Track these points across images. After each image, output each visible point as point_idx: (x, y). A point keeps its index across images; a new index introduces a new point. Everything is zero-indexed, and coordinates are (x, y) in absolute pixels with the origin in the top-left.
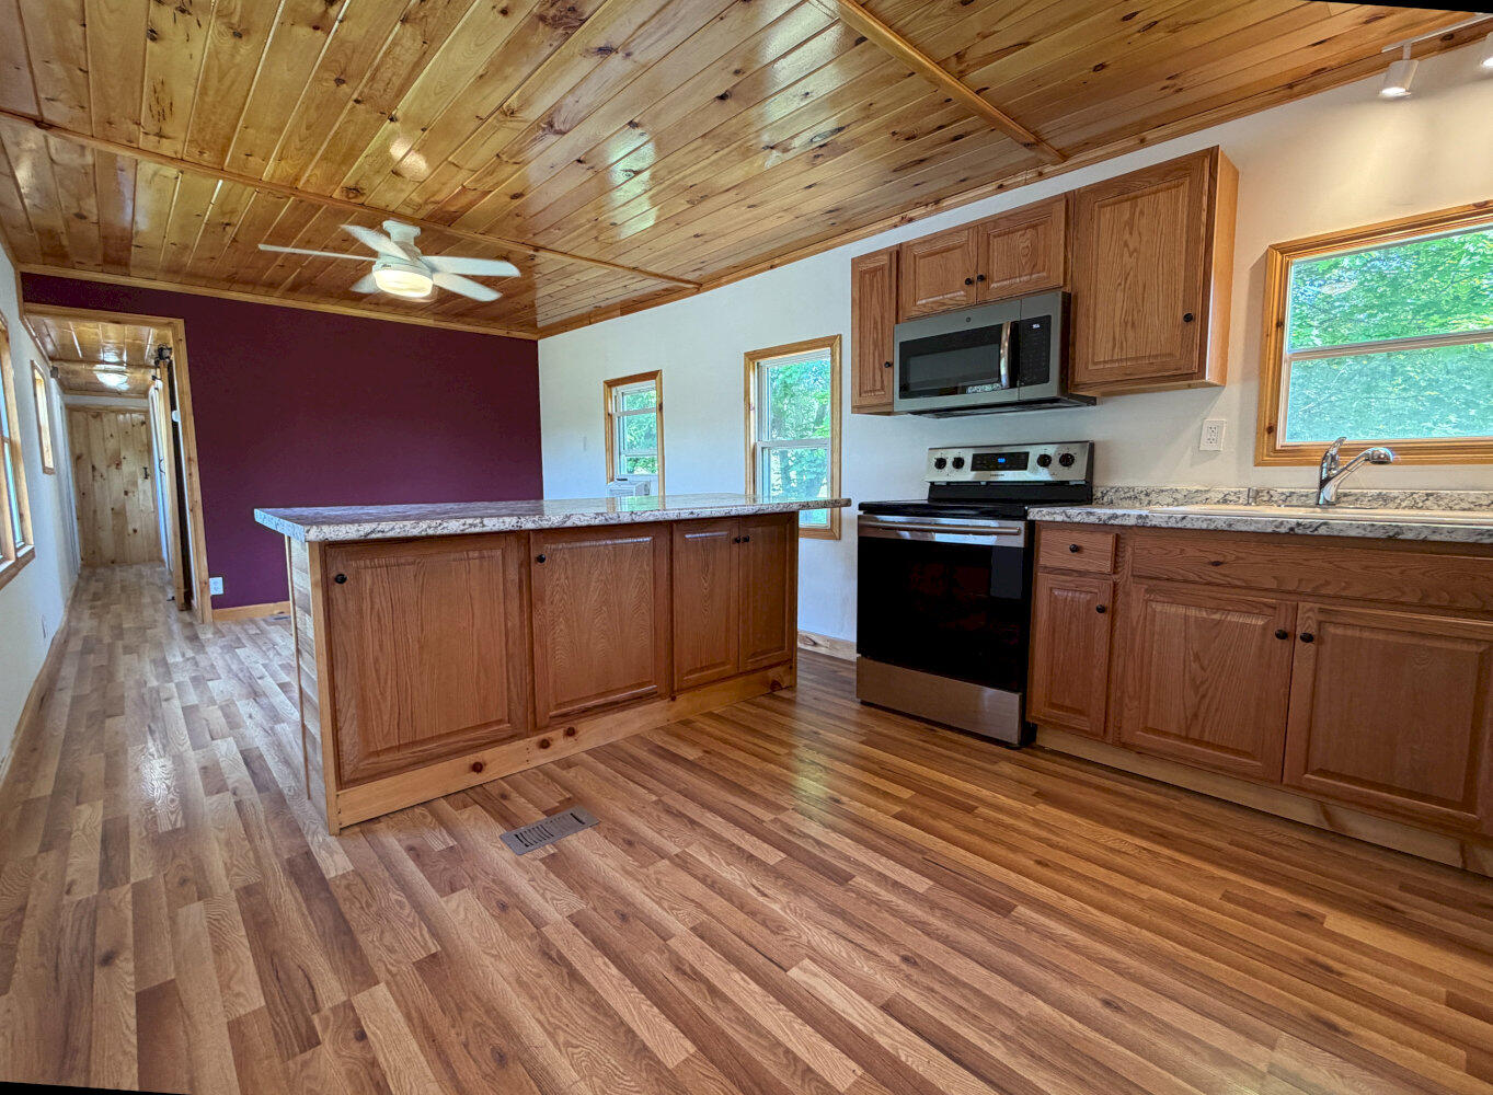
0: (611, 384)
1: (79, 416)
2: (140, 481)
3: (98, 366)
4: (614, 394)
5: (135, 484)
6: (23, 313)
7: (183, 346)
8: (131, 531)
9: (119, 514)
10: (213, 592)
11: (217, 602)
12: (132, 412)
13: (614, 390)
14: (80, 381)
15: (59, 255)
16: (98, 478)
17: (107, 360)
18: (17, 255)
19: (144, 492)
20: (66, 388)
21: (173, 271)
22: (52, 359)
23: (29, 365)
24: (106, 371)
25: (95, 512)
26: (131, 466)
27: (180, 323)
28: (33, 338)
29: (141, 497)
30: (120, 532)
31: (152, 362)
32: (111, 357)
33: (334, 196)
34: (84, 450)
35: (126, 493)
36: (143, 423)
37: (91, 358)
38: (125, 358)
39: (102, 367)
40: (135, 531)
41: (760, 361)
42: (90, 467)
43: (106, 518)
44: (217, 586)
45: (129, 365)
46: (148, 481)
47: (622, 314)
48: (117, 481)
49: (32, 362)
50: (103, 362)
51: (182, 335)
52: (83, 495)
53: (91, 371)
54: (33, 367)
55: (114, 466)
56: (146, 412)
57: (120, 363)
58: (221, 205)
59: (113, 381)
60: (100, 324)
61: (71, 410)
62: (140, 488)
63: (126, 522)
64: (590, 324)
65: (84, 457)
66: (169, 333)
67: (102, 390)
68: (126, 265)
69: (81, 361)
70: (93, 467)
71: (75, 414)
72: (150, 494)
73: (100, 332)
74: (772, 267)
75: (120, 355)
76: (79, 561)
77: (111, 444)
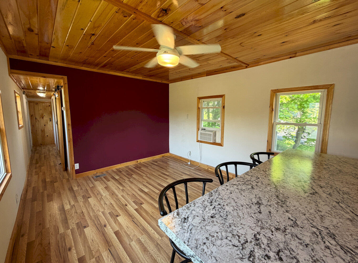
0: (200, 98)
1: (32, 104)
2: (49, 122)
3: (37, 91)
4: (201, 101)
5: (47, 123)
6: (10, 73)
7: (67, 86)
8: (46, 136)
9: (43, 131)
10: (76, 168)
11: (77, 172)
12: (46, 103)
13: (201, 100)
14: (32, 94)
15: (23, 52)
16: (37, 121)
17: (40, 89)
18: (7, 51)
19: (50, 125)
20: (27, 96)
21: (64, 59)
22: (23, 89)
23: (14, 92)
24: (40, 92)
25: (36, 131)
26: (46, 118)
27: (66, 78)
28: (16, 83)
29: (49, 126)
30: (43, 137)
31: (54, 90)
32: (41, 88)
33: (151, 16)
34: (33, 114)
35: (45, 125)
36: (50, 106)
37: (35, 88)
38: (46, 89)
39: (39, 91)
40: (47, 136)
41: (277, 93)
42: (35, 118)
43: (39, 132)
44: (77, 166)
45: (47, 91)
46: (51, 122)
47: (207, 76)
48: (42, 122)
49: (15, 91)
50: (39, 90)
51: (66, 82)
52: (33, 126)
53: (35, 92)
54: (15, 92)
55: (42, 118)
56: (51, 103)
57: (44, 90)
58: (94, 23)
59: (42, 95)
60: (38, 78)
61: (29, 103)
62: (49, 123)
63: (45, 133)
64: (192, 79)
65: (33, 115)
66: (62, 81)
67: (39, 97)
68: (48, 57)
69: (32, 89)
70: (36, 118)
71: (31, 103)
72: (51, 125)
73: (38, 80)
74: (291, 58)
75: (44, 88)
76: (32, 145)
77: (41, 112)
